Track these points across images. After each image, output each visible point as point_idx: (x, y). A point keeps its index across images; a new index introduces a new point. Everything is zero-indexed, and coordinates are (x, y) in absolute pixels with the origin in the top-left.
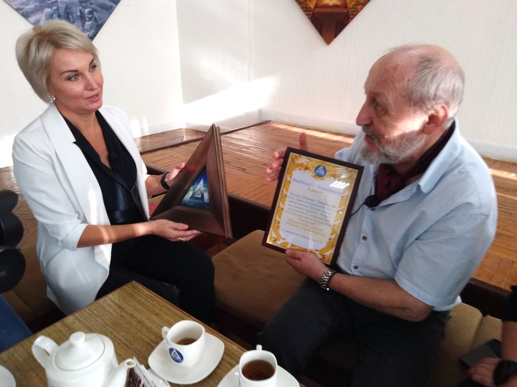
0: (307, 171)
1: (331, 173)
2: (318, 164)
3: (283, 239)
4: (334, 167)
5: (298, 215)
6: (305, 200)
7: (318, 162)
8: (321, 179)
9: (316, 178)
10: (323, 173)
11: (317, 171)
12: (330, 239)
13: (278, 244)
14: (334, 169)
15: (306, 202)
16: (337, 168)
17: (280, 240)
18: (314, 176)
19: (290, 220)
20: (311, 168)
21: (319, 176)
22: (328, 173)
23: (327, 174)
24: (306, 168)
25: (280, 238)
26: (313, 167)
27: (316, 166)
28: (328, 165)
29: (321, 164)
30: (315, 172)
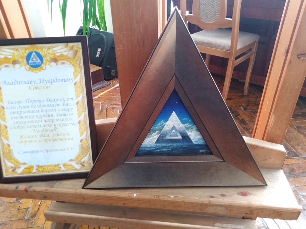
0: (17, 66)
1: (48, 58)
2: (27, 52)
3: (24, 164)
4: (49, 48)
5: (30, 127)
6: (30, 104)
7: (26, 49)
8: (40, 70)
9: (32, 71)
10: (39, 61)
11: (30, 62)
12: (81, 141)
13: (20, 172)
14: (50, 51)
15: (33, 107)
16: (54, 49)
17: (19, 168)
18: (29, 69)
19: (22, 137)
20: (21, 60)
21: (35, 66)
22: (44, 59)
23: (44, 61)
24: (14, 62)
25: (20, 164)
26: (22, 57)
27: (26, 55)
28: (42, 49)
29: (32, 51)
30: (28, 63)
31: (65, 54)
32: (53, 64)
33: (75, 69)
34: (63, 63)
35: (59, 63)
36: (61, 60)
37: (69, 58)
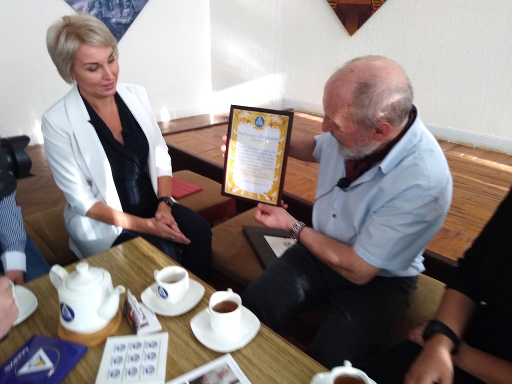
0: (249, 124)
1: (267, 122)
2: (257, 116)
4: (269, 116)
5: (246, 164)
6: (250, 150)
7: (256, 114)
8: (261, 129)
9: (257, 129)
10: (262, 123)
11: (257, 123)
12: (274, 182)
14: (270, 118)
16: (272, 117)
18: (256, 127)
20: (252, 120)
21: (259, 126)
22: (265, 123)
24: (248, 121)
25: (235, 186)
26: (253, 119)
27: (255, 118)
28: (265, 116)
29: (259, 116)
30: (255, 123)
31: (278, 122)
32: (269, 127)
33: (282, 133)
34: (275, 128)
35: (273, 127)
36: (274, 125)
37: (279, 125)
